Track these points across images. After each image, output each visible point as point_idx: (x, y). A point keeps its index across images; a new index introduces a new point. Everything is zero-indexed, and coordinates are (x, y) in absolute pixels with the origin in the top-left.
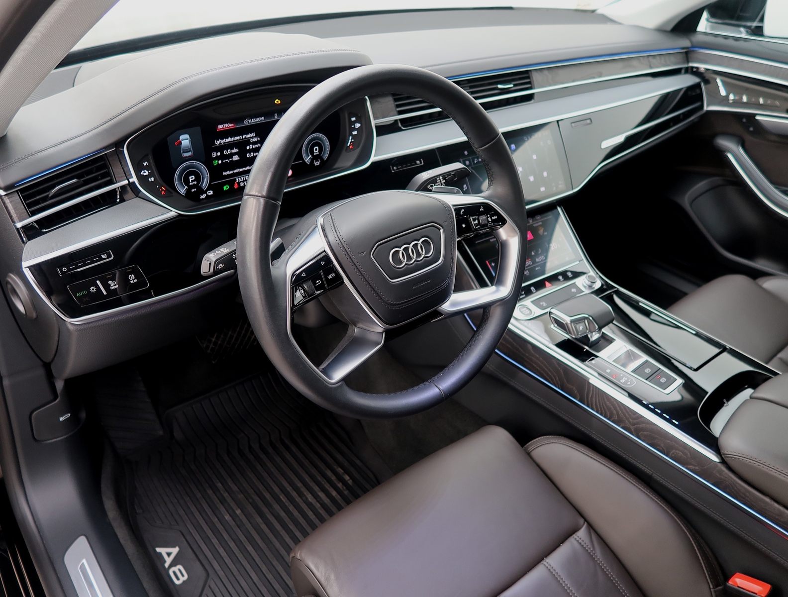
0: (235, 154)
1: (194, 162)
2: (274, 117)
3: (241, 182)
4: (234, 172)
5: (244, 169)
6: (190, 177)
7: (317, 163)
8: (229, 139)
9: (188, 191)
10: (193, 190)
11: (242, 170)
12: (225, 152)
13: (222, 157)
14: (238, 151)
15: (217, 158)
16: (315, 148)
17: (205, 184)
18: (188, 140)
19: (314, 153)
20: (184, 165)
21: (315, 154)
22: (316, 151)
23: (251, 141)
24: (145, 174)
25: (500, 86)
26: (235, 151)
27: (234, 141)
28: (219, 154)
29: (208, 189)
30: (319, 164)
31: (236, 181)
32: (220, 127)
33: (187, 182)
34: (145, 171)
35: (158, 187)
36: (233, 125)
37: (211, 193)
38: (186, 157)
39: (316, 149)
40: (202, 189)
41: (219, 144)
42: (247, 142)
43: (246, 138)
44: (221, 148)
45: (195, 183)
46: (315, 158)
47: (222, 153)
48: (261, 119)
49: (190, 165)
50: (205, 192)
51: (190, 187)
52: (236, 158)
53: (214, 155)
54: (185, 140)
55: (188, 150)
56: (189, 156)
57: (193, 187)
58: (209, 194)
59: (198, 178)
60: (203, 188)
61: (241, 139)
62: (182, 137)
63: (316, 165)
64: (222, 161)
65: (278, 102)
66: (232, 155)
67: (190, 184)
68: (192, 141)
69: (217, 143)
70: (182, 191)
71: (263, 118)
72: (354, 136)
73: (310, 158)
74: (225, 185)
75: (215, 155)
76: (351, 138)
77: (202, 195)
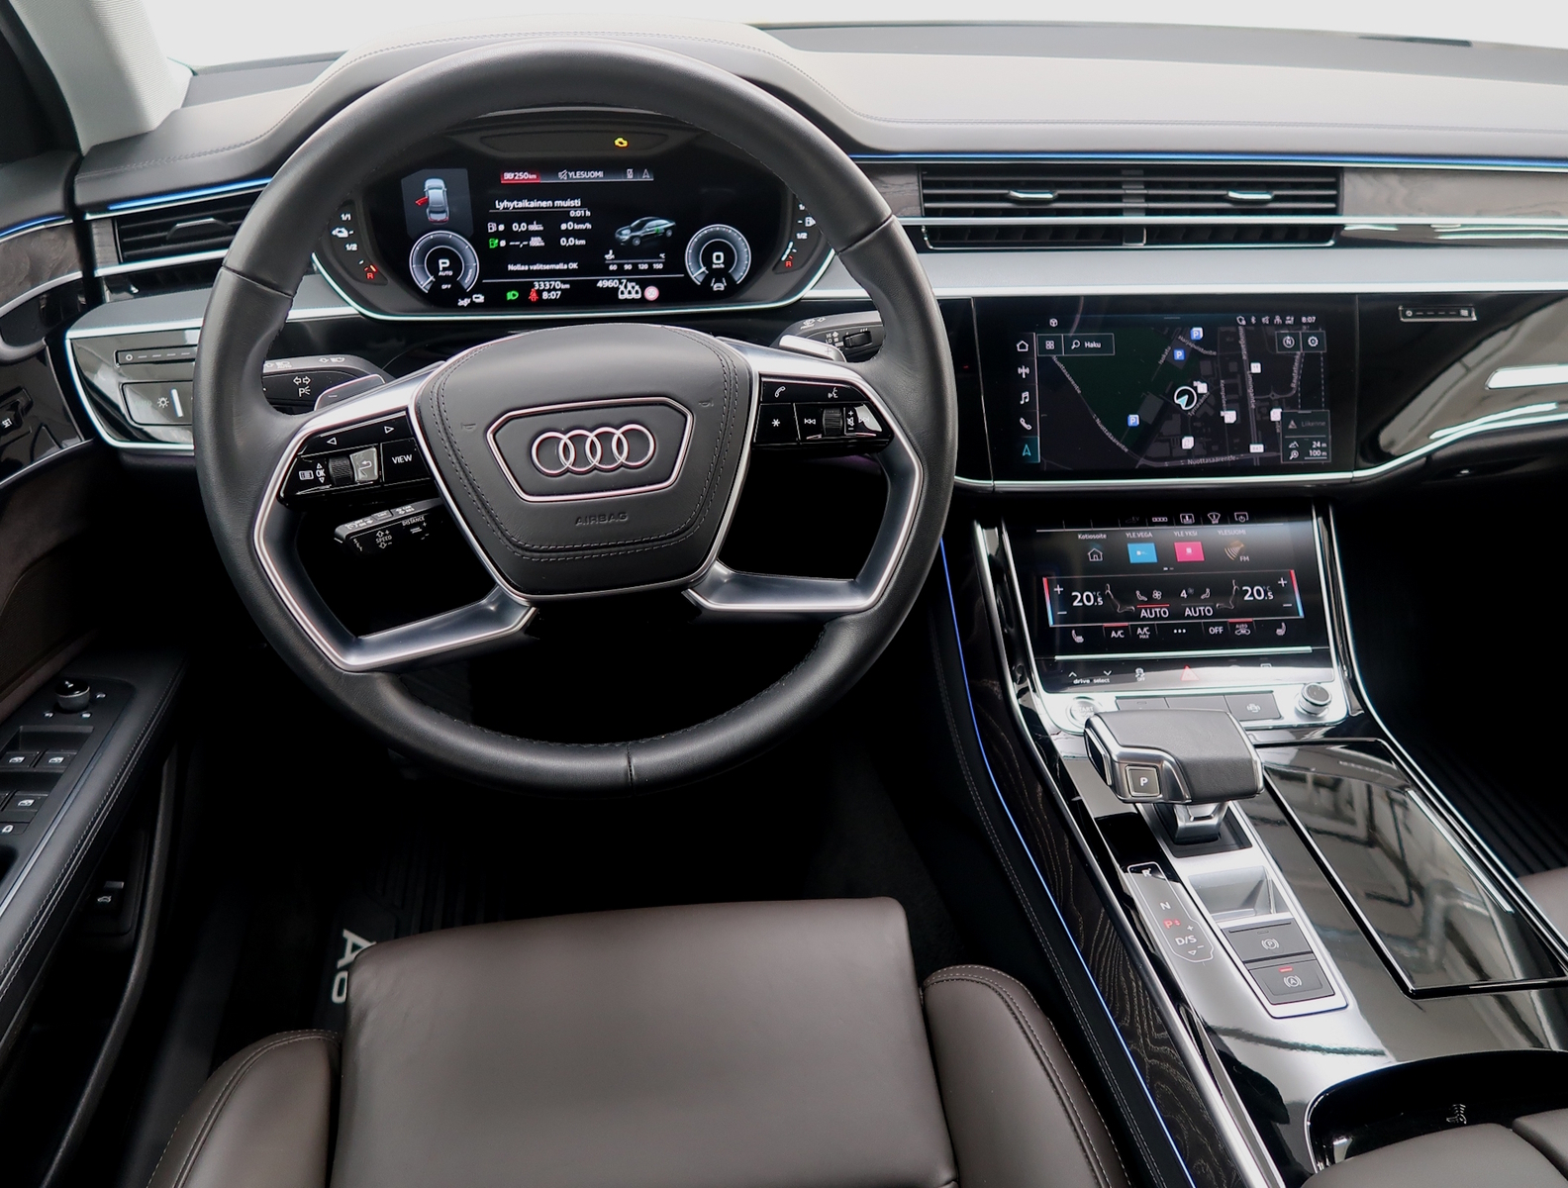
0: (536, 234)
1: (451, 235)
2: (626, 177)
3: (544, 290)
4: (531, 268)
5: (553, 267)
6: (441, 261)
7: (719, 287)
8: (525, 204)
9: (436, 286)
10: (444, 287)
11: (547, 267)
12: (515, 227)
13: (508, 234)
14: (542, 228)
15: (498, 235)
16: (715, 254)
17: (469, 279)
18: (441, 191)
19: (712, 263)
20: (431, 235)
21: (714, 266)
22: (718, 260)
23: (572, 214)
24: (340, 235)
25: (1233, 194)
26: (535, 227)
27: (534, 208)
28: (502, 227)
29: (475, 290)
30: (722, 289)
31: (534, 286)
32: (508, 176)
33: (434, 269)
34: (343, 229)
35: (361, 262)
36: (534, 176)
37: (480, 299)
38: (436, 221)
39: (718, 258)
40: (463, 288)
41: (504, 208)
42: (564, 215)
43: (560, 207)
44: (508, 218)
45: (450, 273)
46: (714, 274)
47: (508, 227)
48: (596, 174)
49: (440, 238)
50: (469, 295)
51: (440, 280)
52: (536, 242)
53: (492, 227)
54: (435, 190)
55: (442, 209)
56: (442, 221)
57: (446, 279)
58: (477, 301)
59: (456, 265)
60: (466, 287)
61: (549, 208)
62: (429, 183)
63: (715, 289)
64: (507, 243)
65: (621, 143)
66: (529, 234)
67: (440, 274)
68: (449, 193)
69: (501, 206)
70: (424, 283)
71: (601, 174)
72: (798, 243)
73: (703, 272)
74: (511, 290)
75: (494, 229)
76: (791, 244)
77: (463, 299)
